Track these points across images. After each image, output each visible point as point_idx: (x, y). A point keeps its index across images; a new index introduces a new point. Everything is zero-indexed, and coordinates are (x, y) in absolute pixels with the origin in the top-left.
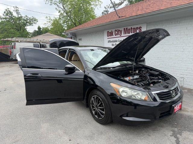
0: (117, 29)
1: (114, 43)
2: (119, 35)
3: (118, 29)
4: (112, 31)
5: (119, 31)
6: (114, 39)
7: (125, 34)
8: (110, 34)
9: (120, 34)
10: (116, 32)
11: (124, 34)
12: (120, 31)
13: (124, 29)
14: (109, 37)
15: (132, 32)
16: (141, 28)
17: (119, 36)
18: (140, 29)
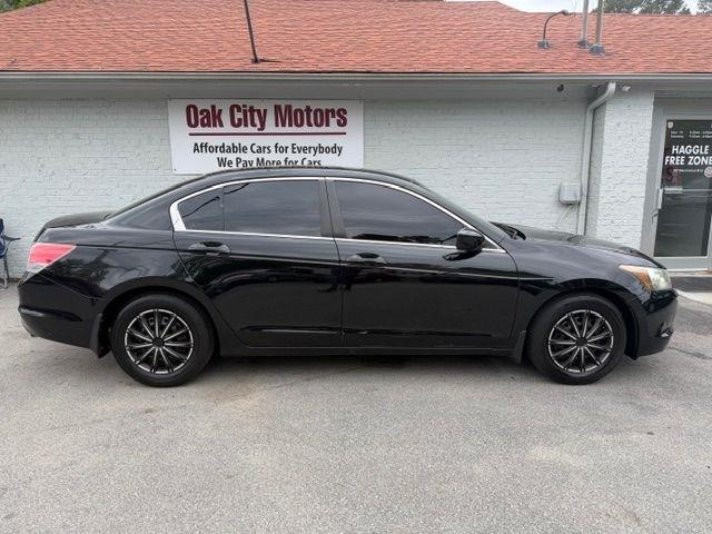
0: (240, 103)
1: (232, 157)
2: (253, 125)
3: (249, 103)
4: (213, 107)
5: (252, 110)
6: (228, 141)
7: (283, 125)
8: (204, 118)
9: (257, 121)
10: (238, 115)
11: (277, 125)
12: (259, 111)
13: (277, 108)
14: (199, 129)
15: (312, 122)
16: (345, 112)
17: (255, 130)
18: (339, 115)
